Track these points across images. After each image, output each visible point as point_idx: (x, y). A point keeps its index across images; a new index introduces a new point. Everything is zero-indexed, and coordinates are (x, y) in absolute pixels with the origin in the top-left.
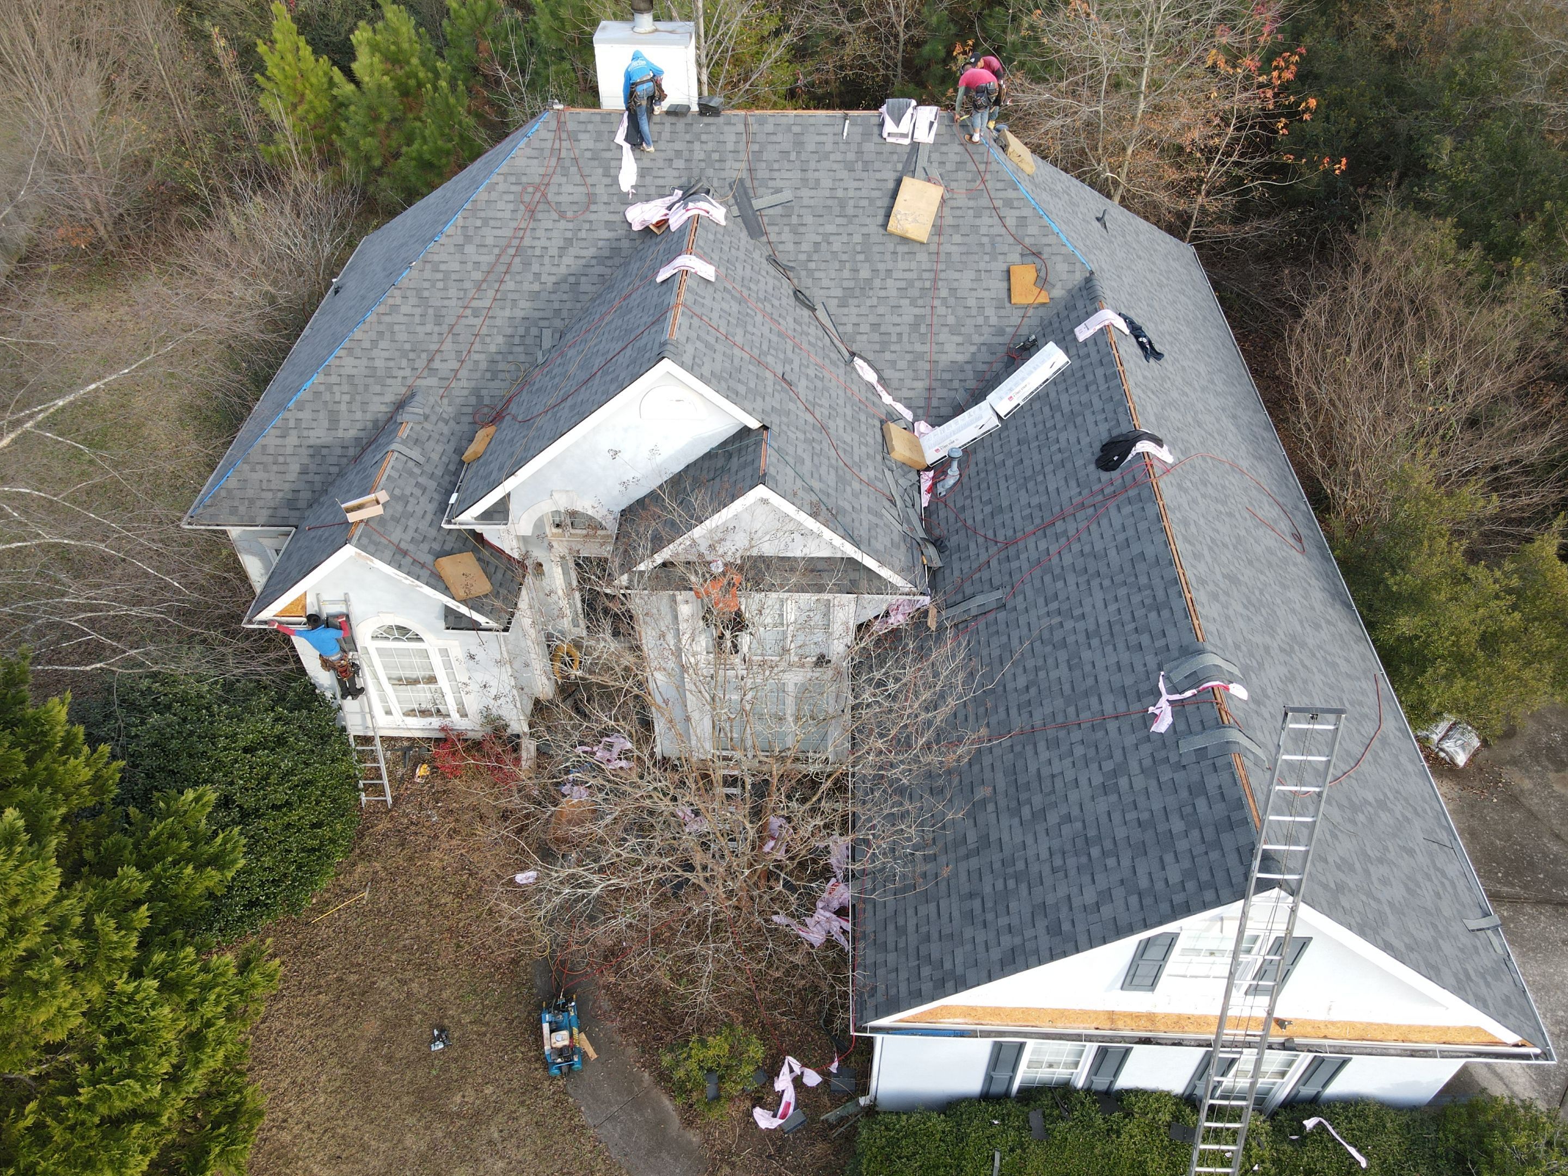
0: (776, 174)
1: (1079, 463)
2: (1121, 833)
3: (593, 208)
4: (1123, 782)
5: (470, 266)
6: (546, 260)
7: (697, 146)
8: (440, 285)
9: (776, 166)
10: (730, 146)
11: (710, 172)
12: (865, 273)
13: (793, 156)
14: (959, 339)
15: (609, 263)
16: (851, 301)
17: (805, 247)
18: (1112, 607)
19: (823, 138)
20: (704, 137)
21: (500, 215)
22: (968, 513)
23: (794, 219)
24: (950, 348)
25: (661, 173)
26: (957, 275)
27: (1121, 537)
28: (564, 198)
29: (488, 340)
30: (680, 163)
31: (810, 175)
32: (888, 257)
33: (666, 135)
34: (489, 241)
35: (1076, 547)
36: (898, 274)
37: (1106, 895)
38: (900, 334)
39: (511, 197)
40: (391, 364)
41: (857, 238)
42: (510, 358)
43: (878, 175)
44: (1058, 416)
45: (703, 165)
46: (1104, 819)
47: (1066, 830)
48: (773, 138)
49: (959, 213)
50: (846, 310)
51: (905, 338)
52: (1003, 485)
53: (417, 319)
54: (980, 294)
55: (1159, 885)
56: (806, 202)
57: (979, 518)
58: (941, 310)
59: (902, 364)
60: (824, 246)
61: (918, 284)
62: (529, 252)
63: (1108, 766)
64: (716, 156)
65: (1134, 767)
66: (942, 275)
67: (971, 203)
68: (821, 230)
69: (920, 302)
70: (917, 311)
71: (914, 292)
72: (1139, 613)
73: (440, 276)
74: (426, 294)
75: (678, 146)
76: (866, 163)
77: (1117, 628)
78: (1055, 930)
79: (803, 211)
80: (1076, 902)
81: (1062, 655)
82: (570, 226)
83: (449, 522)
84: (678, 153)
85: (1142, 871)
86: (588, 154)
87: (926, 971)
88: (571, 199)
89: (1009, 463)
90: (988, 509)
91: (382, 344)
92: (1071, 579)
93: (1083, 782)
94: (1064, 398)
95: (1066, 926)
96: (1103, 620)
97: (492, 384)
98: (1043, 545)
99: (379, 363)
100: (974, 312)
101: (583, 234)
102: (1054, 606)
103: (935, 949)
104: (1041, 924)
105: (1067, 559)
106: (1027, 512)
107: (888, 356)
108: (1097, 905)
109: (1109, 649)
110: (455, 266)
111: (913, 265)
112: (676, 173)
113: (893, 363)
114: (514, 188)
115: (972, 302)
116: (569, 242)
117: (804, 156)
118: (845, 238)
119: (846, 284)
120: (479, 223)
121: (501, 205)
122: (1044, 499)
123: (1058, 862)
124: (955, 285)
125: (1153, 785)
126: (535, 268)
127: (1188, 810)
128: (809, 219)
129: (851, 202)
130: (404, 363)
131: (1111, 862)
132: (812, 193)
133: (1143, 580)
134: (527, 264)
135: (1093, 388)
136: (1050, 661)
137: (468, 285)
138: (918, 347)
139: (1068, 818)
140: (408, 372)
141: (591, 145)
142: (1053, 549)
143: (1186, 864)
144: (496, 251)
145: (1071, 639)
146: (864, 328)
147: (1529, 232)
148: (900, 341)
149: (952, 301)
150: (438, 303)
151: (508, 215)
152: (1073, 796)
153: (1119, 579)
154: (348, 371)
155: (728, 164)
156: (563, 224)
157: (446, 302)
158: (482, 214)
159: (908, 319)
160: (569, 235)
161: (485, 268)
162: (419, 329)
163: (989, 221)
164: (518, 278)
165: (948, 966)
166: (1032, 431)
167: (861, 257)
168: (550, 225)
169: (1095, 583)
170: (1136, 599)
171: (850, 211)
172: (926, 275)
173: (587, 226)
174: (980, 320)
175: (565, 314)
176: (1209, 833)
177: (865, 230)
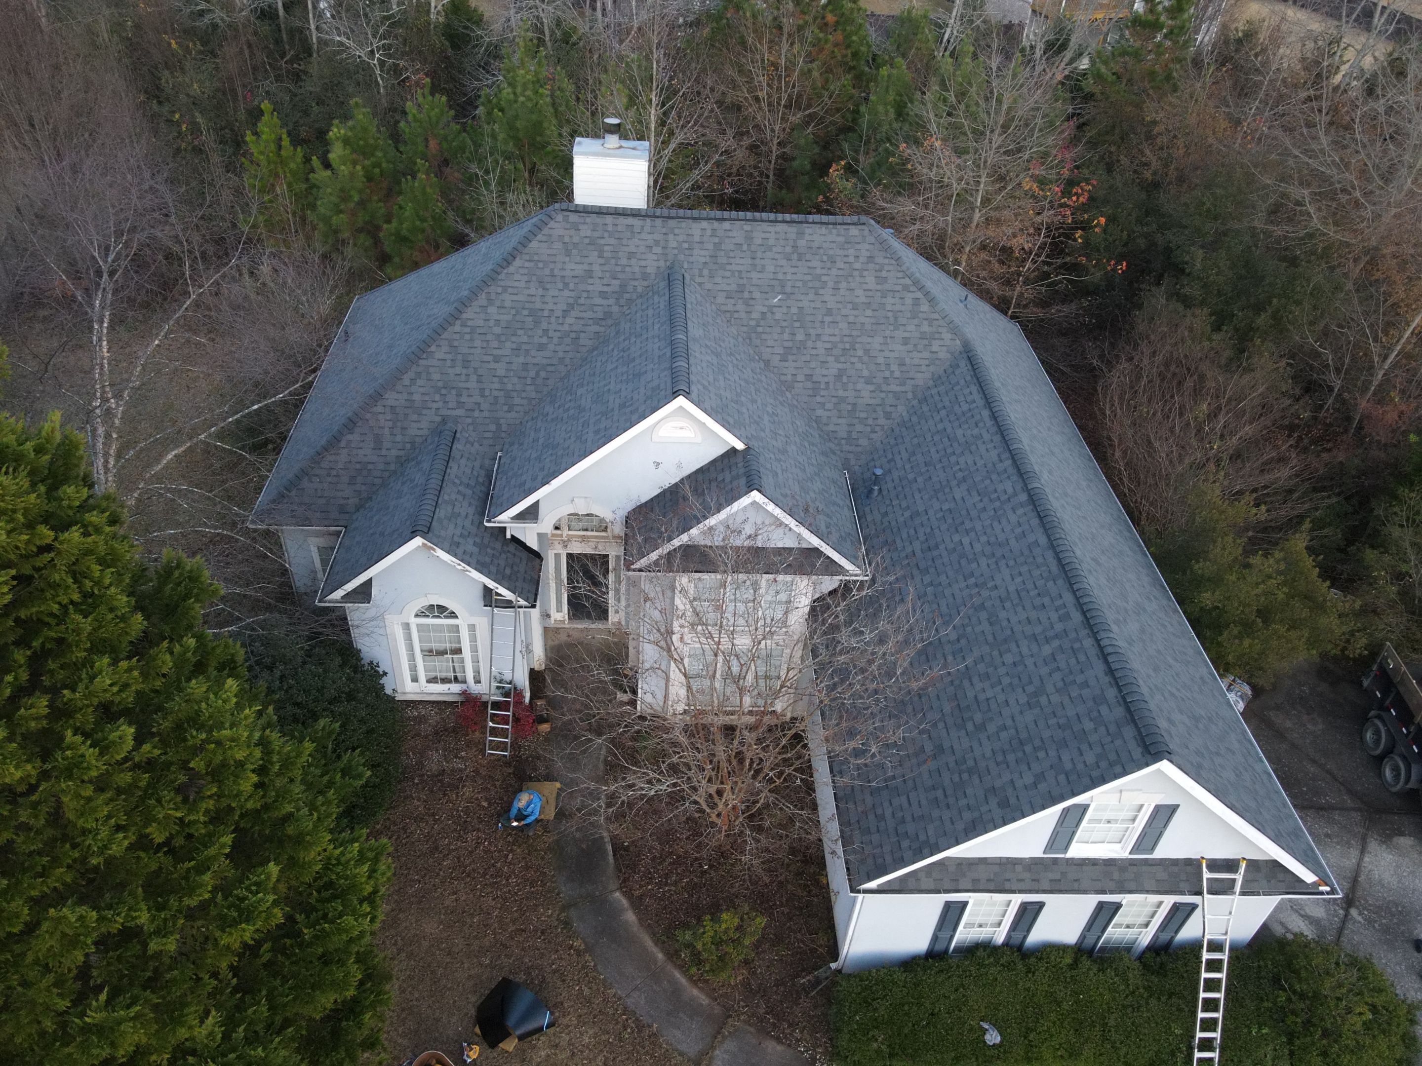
0: (732, 260)
1: (978, 479)
2: (1046, 734)
3: (590, 281)
4: (1043, 700)
5: (491, 323)
6: (553, 320)
7: (671, 237)
8: (467, 337)
9: (732, 254)
10: (697, 238)
11: (681, 257)
12: (800, 337)
13: (745, 247)
14: (872, 388)
15: (603, 323)
16: (790, 357)
17: (755, 315)
18: (1018, 580)
19: (768, 235)
20: (677, 231)
21: (516, 284)
22: (891, 516)
23: (746, 295)
24: (865, 394)
25: (643, 257)
26: (869, 340)
27: (1018, 530)
28: (567, 273)
29: (505, 380)
30: (658, 250)
31: (757, 261)
32: (818, 324)
33: (647, 229)
34: (508, 304)
35: (984, 539)
36: (826, 338)
37: (1040, 777)
38: (827, 383)
39: (526, 271)
40: (426, 398)
41: (794, 310)
42: (524, 395)
43: (810, 264)
44: (955, 445)
45: (676, 251)
46: (1032, 726)
47: (1004, 735)
48: (730, 234)
49: (870, 294)
50: (786, 364)
51: (831, 386)
52: (917, 496)
53: (449, 363)
54: (887, 354)
55: (1080, 766)
56: (754, 282)
57: (901, 519)
58: (859, 366)
59: (829, 406)
60: (769, 315)
61: (840, 346)
62: (540, 313)
63: (1030, 689)
64: (686, 245)
65: (1050, 689)
66: (859, 340)
67: (879, 287)
68: (767, 303)
69: (842, 359)
70: (840, 366)
71: (836, 352)
72: (1040, 583)
73: (468, 330)
74: (456, 343)
75: (656, 236)
76: (800, 254)
77: (1023, 594)
78: (1004, 804)
79: (752, 289)
80: (1019, 783)
81: (983, 615)
82: (572, 294)
83: (489, 521)
84: (657, 242)
85: (1066, 757)
86: (587, 241)
87: (905, 844)
88: (573, 273)
89: (920, 479)
90: (907, 514)
91: (420, 382)
92: (983, 562)
93: (1012, 702)
94: (959, 432)
95: (1013, 801)
96: (1012, 589)
97: (509, 415)
98: (956, 538)
99: (417, 397)
100: (883, 367)
101: (582, 301)
102: (972, 581)
103: (911, 828)
104: (993, 802)
105: (978, 547)
106: (939, 515)
107: (818, 399)
108: (1035, 784)
109: (1020, 609)
110: (481, 323)
111: (837, 332)
112: (655, 257)
113: (823, 405)
114: (527, 264)
115: (881, 360)
116: (571, 307)
117: (753, 248)
118: (785, 310)
119: (786, 344)
120: (499, 290)
121: (517, 277)
122: (952, 505)
123: (1000, 758)
124: (868, 347)
125: (1066, 701)
126: (544, 325)
127: (1095, 714)
128: (757, 295)
129: (789, 284)
130: (437, 397)
131: (1041, 754)
132: (760, 275)
133: (1040, 560)
134: (537, 323)
135: (981, 425)
136: (974, 619)
137: (489, 337)
138: (841, 393)
139: (1004, 728)
140: (440, 404)
141: (589, 233)
142: (966, 541)
143: (1098, 750)
144: (513, 312)
145: (988, 604)
146: (800, 378)
147: (1263, 320)
148: (827, 388)
149: (866, 359)
150: (465, 350)
151: (523, 284)
152: (1006, 712)
153: (1021, 560)
154: (391, 402)
155: (695, 252)
156: (567, 293)
157: (472, 351)
158: (502, 283)
159: (834, 372)
160: (571, 301)
161: (503, 324)
162: (450, 371)
163: (892, 301)
164: (530, 333)
165: (922, 837)
166: (936, 457)
167: (797, 324)
168: (556, 293)
169: (1002, 563)
170: (1036, 573)
171: (788, 289)
172: (846, 339)
173: (585, 295)
174: (887, 374)
175: (567, 361)
176: (1113, 728)
177: (800, 304)
